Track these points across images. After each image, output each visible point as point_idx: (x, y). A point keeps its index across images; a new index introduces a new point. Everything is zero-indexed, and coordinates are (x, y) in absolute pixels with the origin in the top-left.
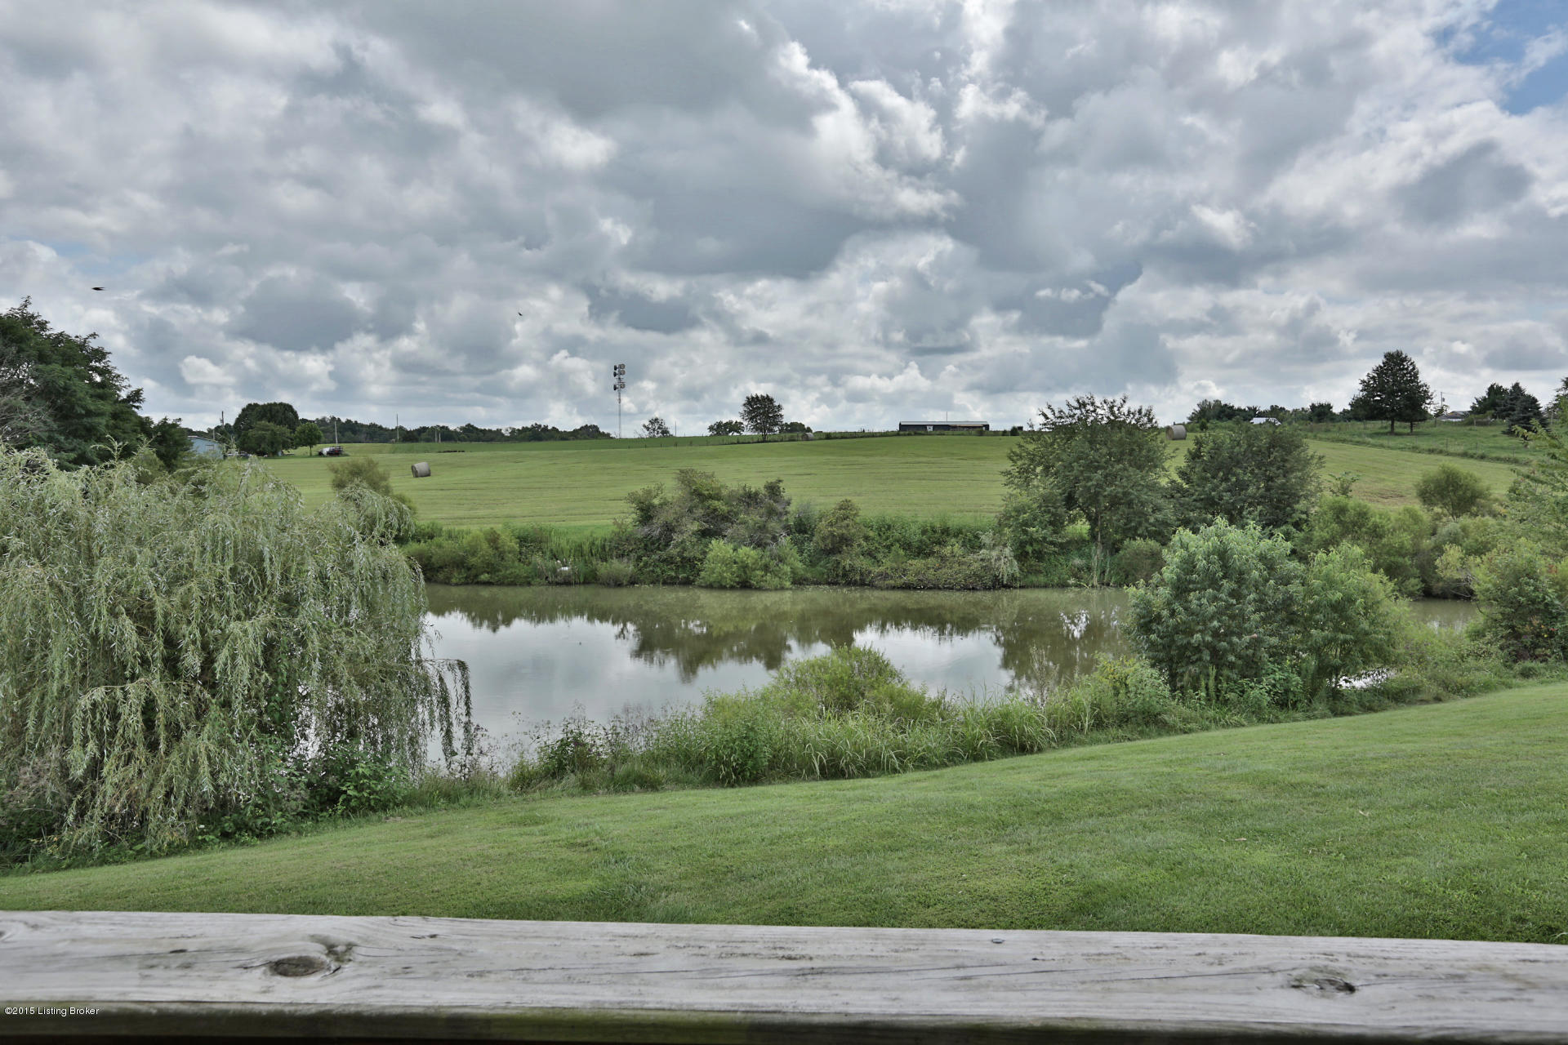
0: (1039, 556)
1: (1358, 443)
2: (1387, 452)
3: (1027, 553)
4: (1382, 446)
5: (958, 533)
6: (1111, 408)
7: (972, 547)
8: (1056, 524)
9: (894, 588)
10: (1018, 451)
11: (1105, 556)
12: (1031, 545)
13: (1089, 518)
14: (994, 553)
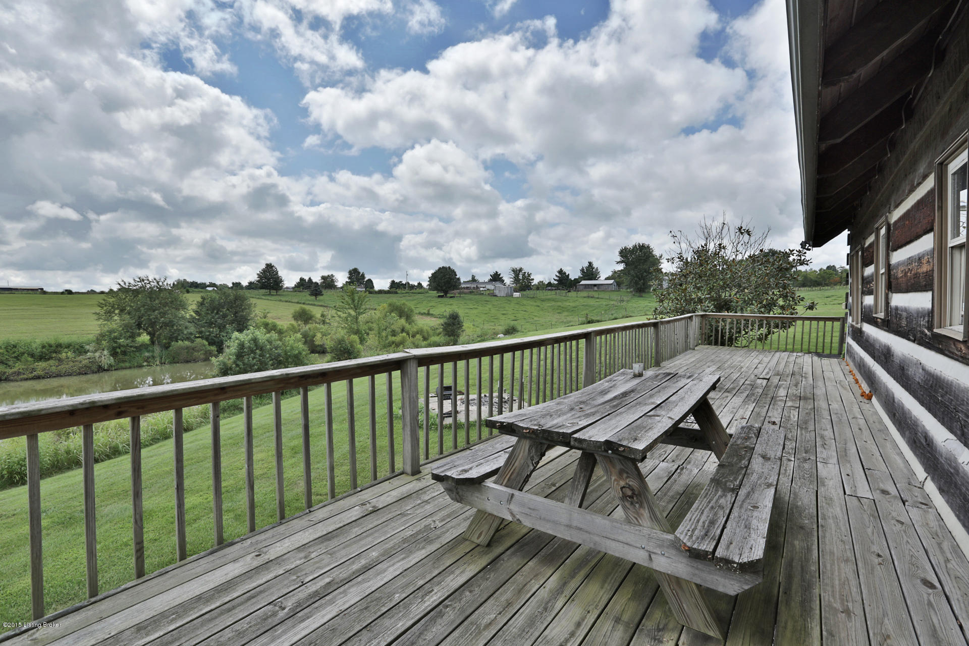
0: (124, 353)
1: (258, 298)
2: (270, 302)
3: (118, 352)
4: (268, 299)
5: (68, 346)
6: (158, 283)
7: (80, 352)
8: (133, 336)
9: (26, 379)
10: (103, 302)
11: (162, 351)
12: (120, 348)
13: (149, 333)
14: (97, 354)
